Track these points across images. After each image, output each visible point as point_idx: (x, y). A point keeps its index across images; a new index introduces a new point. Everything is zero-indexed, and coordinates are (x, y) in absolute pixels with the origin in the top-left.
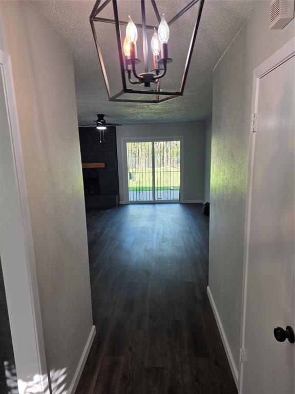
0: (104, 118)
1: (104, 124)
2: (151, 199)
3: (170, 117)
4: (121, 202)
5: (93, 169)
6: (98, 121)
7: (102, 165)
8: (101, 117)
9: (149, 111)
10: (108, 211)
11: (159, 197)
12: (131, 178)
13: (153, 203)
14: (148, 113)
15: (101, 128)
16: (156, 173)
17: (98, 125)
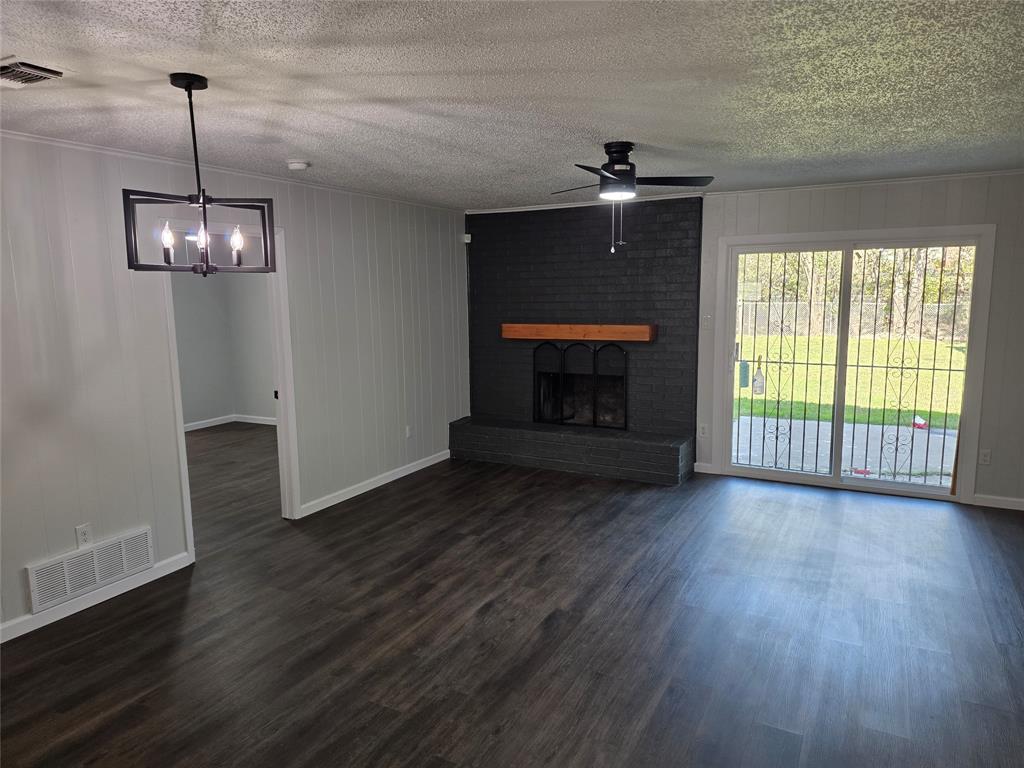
0: (632, 157)
1: (628, 179)
2: (824, 468)
3: (940, 135)
4: (700, 467)
5: (612, 344)
6: (605, 167)
7: (640, 332)
8: (619, 151)
9: (829, 101)
10: (641, 499)
11: (859, 465)
12: (744, 383)
13: (831, 486)
14: (821, 112)
15: (618, 196)
16: (850, 372)
17: (605, 184)
